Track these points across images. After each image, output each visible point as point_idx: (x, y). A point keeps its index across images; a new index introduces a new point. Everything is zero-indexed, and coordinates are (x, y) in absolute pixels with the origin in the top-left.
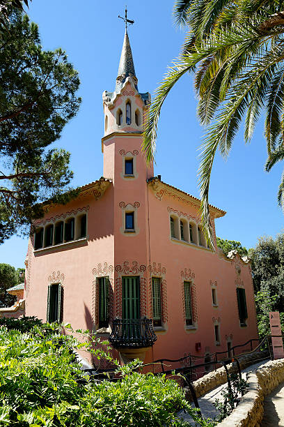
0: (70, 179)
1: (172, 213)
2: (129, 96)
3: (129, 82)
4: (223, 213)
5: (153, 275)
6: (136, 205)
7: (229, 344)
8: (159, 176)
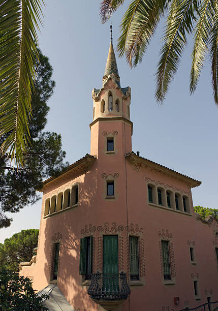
0: (63, 158)
1: (150, 182)
2: (110, 90)
3: (110, 79)
4: (199, 183)
5: (130, 234)
6: (116, 175)
7: (209, 299)
8: (138, 153)
